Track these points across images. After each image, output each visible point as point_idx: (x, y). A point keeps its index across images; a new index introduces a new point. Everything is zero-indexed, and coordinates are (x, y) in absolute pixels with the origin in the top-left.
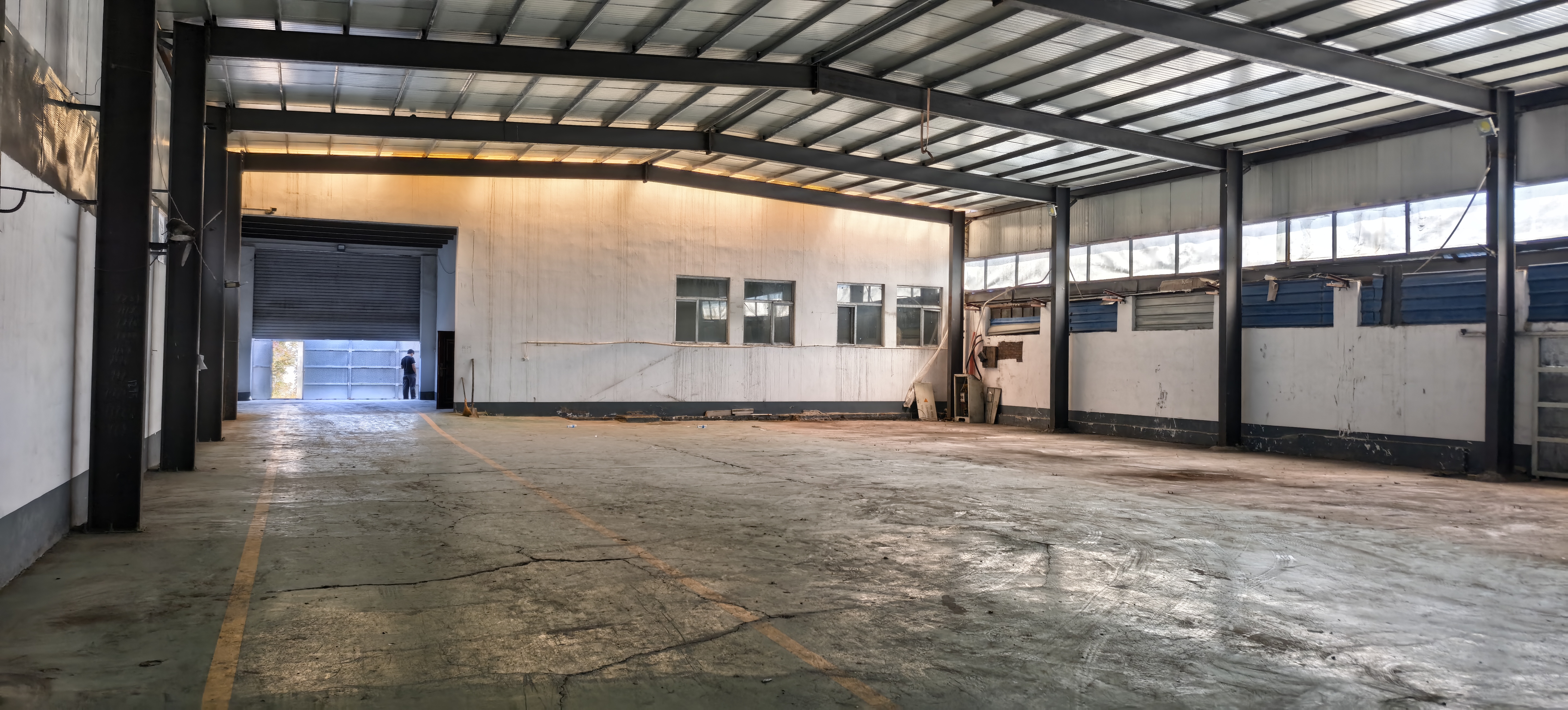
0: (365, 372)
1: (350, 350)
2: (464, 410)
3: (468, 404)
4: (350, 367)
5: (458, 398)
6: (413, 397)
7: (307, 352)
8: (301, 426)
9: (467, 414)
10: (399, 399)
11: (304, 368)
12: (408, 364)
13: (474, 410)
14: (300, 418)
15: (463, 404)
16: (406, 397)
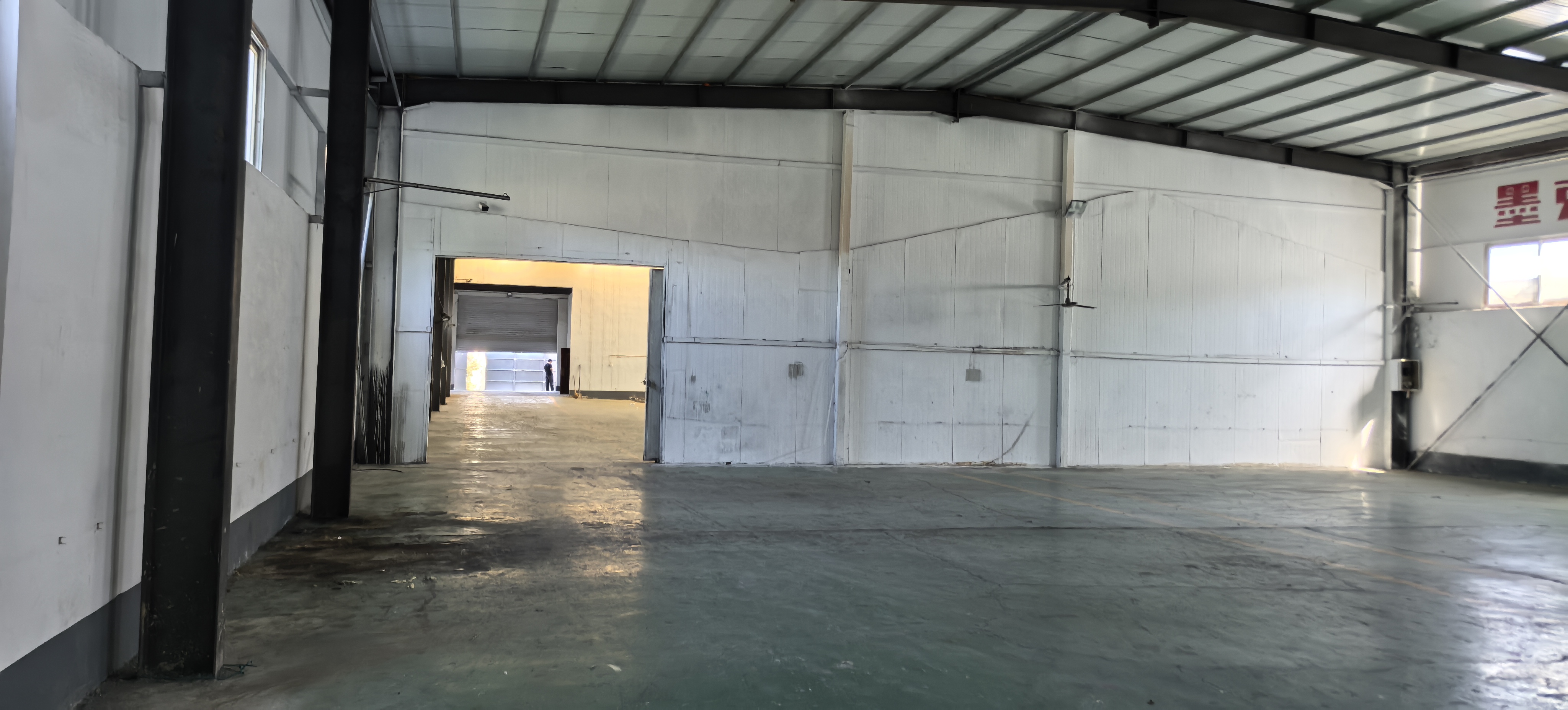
0: (523, 374)
1: (515, 359)
2: (573, 395)
3: (577, 391)
4: (514, 370)
5: (571, 388)
6: (552, 389)
7: (490, 363)
8: (484, 400)
9: (576, 397)
10: (545, 390)
11: (486, 370)
12: (548, 368)
13: (580, 395)
14: (484, 397)
15: (574, 391)
16: (548, 389)
